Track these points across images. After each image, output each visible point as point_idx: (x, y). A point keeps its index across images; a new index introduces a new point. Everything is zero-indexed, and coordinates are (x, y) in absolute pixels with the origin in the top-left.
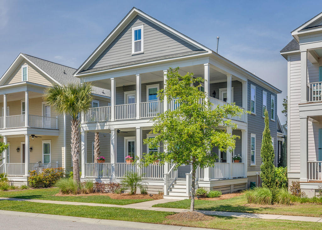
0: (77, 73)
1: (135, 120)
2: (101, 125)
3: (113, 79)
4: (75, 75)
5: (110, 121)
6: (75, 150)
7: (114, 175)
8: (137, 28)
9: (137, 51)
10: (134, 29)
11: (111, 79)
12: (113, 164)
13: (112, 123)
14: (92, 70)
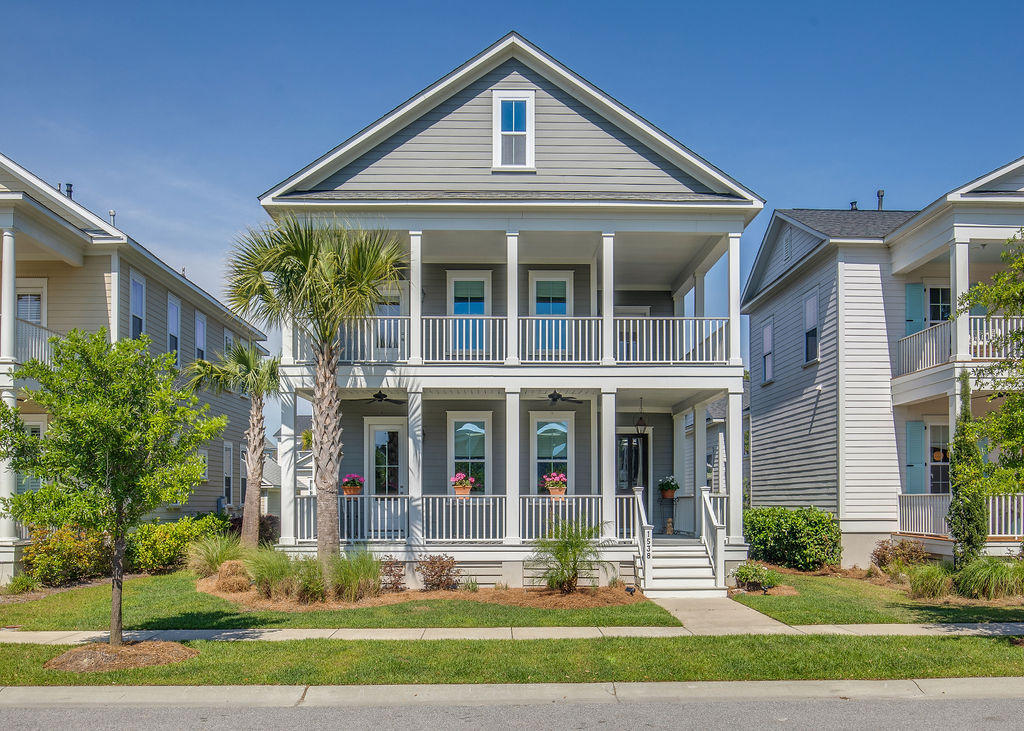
0: (275, 194)
1: (502, 366)
2: (367, 376)
3: (421, 233)
4: (267, 201)
5: (406, 365)
6: (332, 450)
7: (420, 534)
8: (514, 96)
9: (511, 163)
10: (498, 96)
11: (411, 233)
12: (418, 499)
13: (412, 371)
14: (333, 195)
